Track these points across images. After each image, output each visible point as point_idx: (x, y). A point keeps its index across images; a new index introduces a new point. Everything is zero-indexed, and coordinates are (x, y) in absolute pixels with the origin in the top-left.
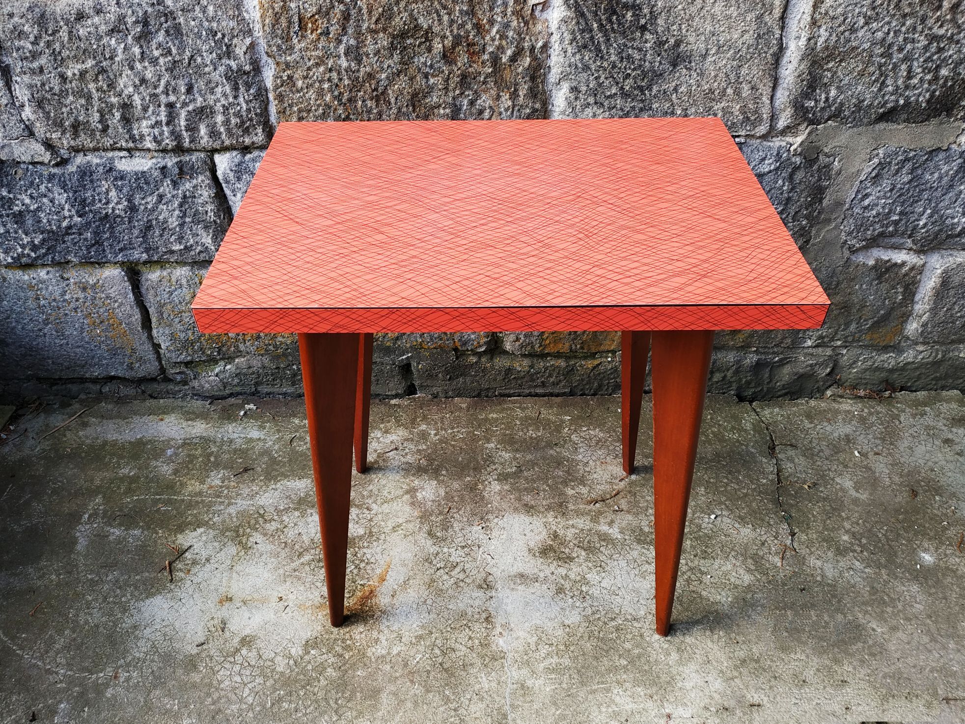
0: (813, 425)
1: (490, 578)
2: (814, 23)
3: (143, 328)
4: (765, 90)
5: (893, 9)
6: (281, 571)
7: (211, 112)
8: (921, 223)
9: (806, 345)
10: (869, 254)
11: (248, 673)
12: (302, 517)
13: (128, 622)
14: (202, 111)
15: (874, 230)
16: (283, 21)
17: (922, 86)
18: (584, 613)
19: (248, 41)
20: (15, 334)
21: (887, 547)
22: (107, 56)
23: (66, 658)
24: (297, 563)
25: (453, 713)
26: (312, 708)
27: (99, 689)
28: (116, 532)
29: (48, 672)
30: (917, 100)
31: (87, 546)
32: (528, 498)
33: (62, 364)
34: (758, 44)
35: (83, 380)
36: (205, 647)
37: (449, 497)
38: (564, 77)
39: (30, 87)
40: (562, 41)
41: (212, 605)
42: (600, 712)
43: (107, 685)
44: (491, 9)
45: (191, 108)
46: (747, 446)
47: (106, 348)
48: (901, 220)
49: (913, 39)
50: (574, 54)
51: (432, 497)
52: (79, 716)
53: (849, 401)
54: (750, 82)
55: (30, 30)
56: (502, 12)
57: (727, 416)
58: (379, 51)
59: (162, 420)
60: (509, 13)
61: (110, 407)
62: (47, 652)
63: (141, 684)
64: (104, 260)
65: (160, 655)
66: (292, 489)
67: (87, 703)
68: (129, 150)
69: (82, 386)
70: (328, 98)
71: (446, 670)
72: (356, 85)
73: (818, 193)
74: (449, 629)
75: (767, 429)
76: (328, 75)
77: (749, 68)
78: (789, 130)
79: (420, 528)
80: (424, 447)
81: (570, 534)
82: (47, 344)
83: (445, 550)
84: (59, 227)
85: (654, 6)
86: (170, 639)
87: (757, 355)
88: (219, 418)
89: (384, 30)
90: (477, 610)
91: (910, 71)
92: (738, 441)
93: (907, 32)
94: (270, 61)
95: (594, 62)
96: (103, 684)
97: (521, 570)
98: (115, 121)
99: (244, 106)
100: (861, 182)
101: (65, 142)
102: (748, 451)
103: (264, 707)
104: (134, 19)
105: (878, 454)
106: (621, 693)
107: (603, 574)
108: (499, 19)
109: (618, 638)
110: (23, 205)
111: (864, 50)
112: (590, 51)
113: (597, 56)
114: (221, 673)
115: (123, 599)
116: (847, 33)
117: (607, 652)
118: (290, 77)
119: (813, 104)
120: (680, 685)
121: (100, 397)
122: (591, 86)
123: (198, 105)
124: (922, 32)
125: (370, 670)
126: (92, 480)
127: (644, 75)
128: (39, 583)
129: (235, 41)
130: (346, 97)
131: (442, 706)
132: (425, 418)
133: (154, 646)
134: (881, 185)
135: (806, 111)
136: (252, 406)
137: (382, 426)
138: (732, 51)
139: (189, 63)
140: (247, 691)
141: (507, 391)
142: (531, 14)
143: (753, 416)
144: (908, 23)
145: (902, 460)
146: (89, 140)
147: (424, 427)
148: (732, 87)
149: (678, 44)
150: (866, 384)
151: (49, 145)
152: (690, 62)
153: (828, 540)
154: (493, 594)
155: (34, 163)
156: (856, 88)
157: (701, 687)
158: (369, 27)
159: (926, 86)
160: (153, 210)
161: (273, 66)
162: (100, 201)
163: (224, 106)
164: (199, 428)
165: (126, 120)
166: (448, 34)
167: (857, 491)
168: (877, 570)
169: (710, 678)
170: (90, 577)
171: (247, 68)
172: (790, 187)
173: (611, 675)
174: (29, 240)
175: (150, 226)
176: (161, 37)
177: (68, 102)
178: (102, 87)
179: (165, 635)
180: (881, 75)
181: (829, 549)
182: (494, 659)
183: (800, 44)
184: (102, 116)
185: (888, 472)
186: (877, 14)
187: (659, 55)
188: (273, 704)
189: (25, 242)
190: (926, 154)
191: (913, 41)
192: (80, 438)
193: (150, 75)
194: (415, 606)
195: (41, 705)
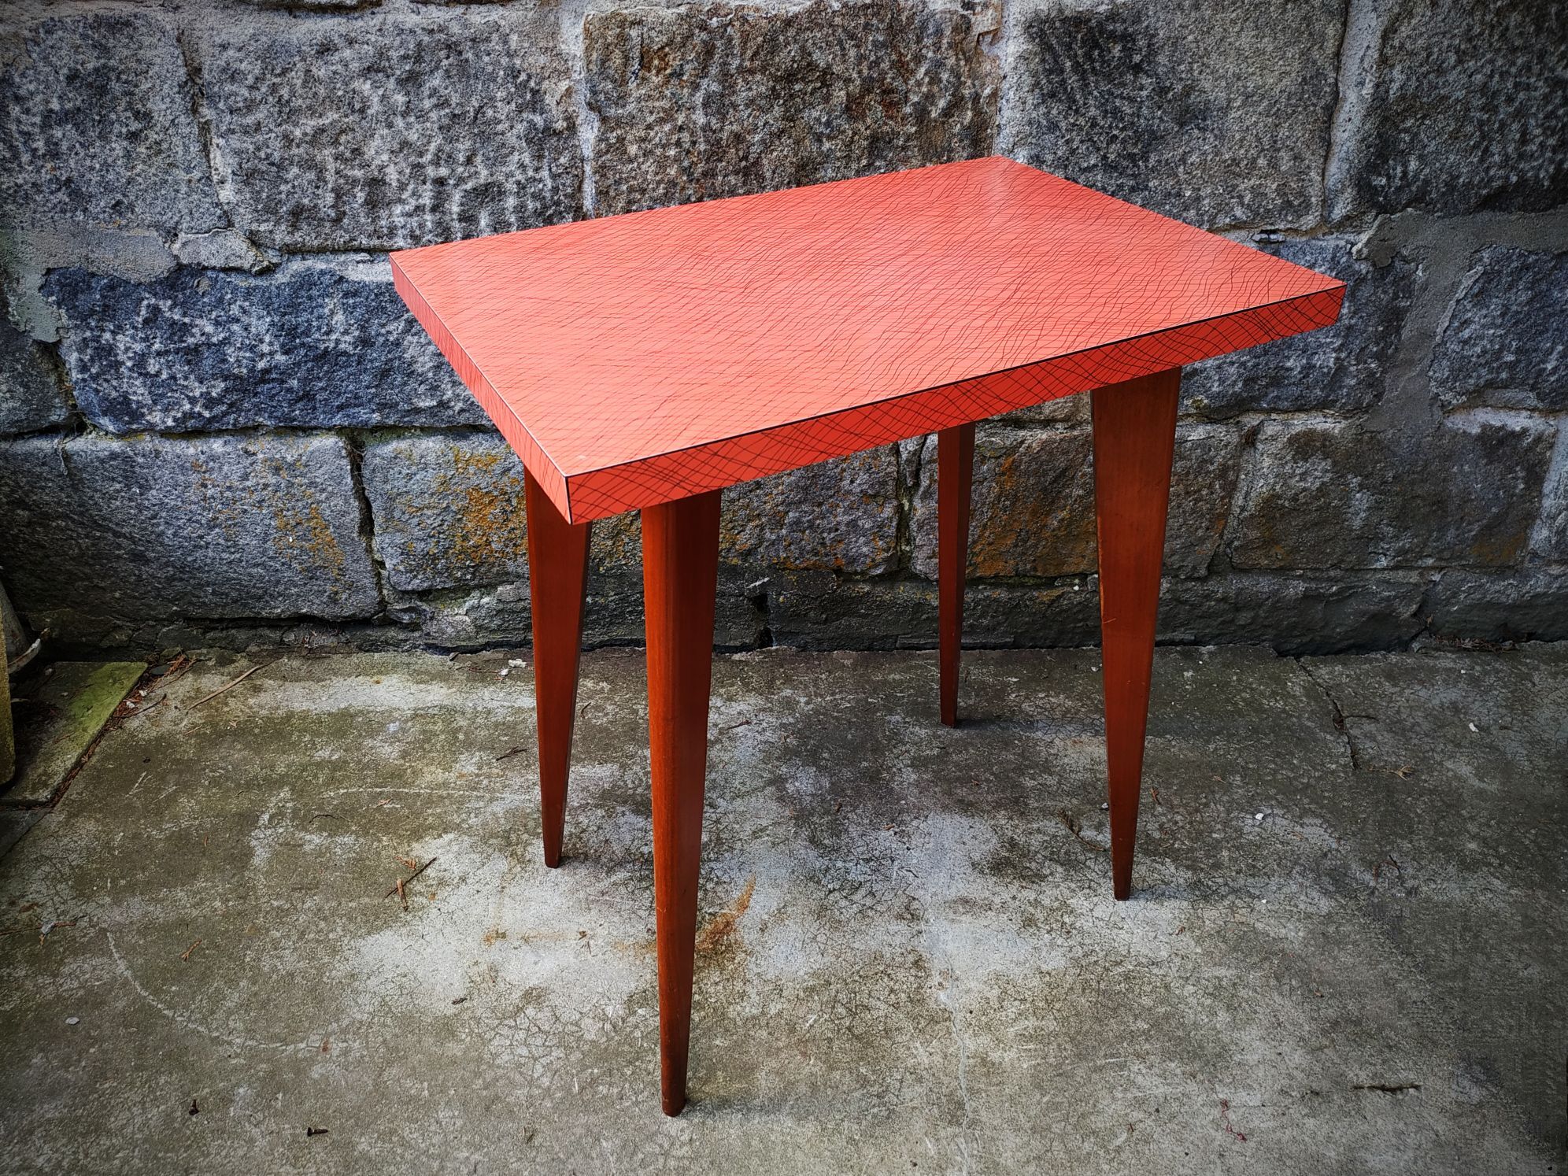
0: (1398, 689)
1: (915, 905)
2: (1383, 61)
3: (360, 533)
4: (1312, 160)
5: (1498, 41)
6: (582, 895)
7: (499, 191)
8: (1549, 367)
9: (1378, 565)
10: (1472, 418)
11: (539, 1042)
12: (609, 817)
13: (340, 970)
14: (487, 190)
15: (1479, 377)
16: (617, 59)
17: (1542, 155)
18: (1071, 955)
19: (564, 85)
20: (162, 544)
21: (1539, 858)
22: (357, 106)
23: (244, 1022)
24: (606, 882)
25: (875, 1101)
26: (646, 1094)
27: (300, 1068)
28: (314, 840)
29: (216, 1041)
30: (1537, 176)
31: (270, 861)
32: (962, 792)
33: (227, 595)
34: (1303, 92)
35: (254, 623)
36: (466, 1004)
37: (836, 790)
38: (1020, 141)
39: (238, 153)
40: (1019, 87)
41: (475, 945)
42: (1113, 1098)
43: (311, 1061)
44: (919, 41)
45: (469, 186)
46: (1299, 718)
47: (298, 567)
48: (1518, 361)
49: (1528, 85)
50: (1036, 106)
51: (810, 790)
52: (269, 1107)
53: (1449, 655)
54: (1292, 149)
55: (250, 67)
56: (934, 44)
57: (1262, 677)
58: (752, 101)
59: (378, 682)
60: (944, 46)
61: (296, 663)
62: (213, 1012)
63: (367, 1059)
64: (313, 423)
65: (395, 1017)
66: (590, 779)
67: (282, 1087)
68: (370, 251)
69: (253, 632)
70: (672, 171)
71: (858, 1038)
72: (716, 151)
73: (1393, 318)
74: (857, 978)
75: (1328, 695)
76: (675, 138)
77: (1290, 128)
78: (1348, 223)
79: (796, 833)
80: (791, 720)
81: (1036, 841)
82: (209, 561)
83: (840, 864)
84: (252, 370)
85: (1153, 36)
86: (411, 994)
87: (1304, 582)
88: (468, 678)
89: (763, 69)
90: (899, 950)
91: (1524, 133)
92: (1284, 711)
93: (1519, 74)
94: (593, 115)
95: (1065, 118)
96: (305, 1059)
97: (963, 893)
98: (356, 206)
99: (549, 183)
100: (1458, 301)
101: (278, 237)
102: (1302, 727)
103: (569, 1091)
104: (402, 53)
105: (1506, 728)
106: (1144, 1071)
107: (1095, 899)
108: (930, 55)
109: (1130, 990)
110: (203, 335)
111: (1457, 101)
112: (1060, 101)
113: (1070, 108)
114: (495, 1042)
115: (331, 936)
116: (1431, 76)
117: (1115, 1010)
118: (621, 140)
119: (1384, 181)
120: (1237, 1058)
121: (282, 649)
122: (1060, 153)
123: (482, 181)
124: (1540, 75)
125: (735, 1037)
126: (272, 767)
127: (1138, 136)
128: (195, 913)
129: (545, 84)
130: (700, 170)
131: (856, 1090)
132: (788, 680)
133: (384, 1003)
134: (1488, 307)
135: (1375, 191)
136: (519, 662)
137: (722, 691)
138: (1265, 103)
139: (476, 118)
140: (539, 1070)
141: (915, 641)
142: (976, 48)
143: (1303, 676)
144: (1519, 61)
145: (1546, 736)
146: (313, 235)
147: (788, 692)
148: (1265, 156)
149: (1188, 91)
150: (1474, 630)
151: (254, 240)
152: (1204, 119)
153: (1446, 849)
154: (923, 926)
155: (227, 270)
156: (1447, 158)
157: (1272, 1061)
158: (741, 65)
159: (1549, 154)
160: (397, 344)
161: (596, 124)
162: (319, 328)
163: (518, 183)
164: (437, 694)
165: (372, 204)
166: (855, 75)
167: (1481, 780)
168: (1530, 892)
169: (1285, 1048)
170: (275, 904)
171: (560, 125)
172: (1353, 309)
173: (1125, 1044)
174: (204, 390)
175: (389, 370)
176: (436, 81)
177: (290, 176)
178: (342, 154)
179: (401, 987)
180: (1483, 137)
181: (1448, 862)
182: (933, 1021)
183: (1364, 92)
184: (338, 197)
185: (1525, 752)
186: (1475, 47)
187: (1159, 108)
188: (582, 1089)
189: (197, 393)
190: (1552, 259)
191: (1528, 87)
192: (251, 708)
193: (416, 136)
194: (799, 945)
195: (207, 1090)
